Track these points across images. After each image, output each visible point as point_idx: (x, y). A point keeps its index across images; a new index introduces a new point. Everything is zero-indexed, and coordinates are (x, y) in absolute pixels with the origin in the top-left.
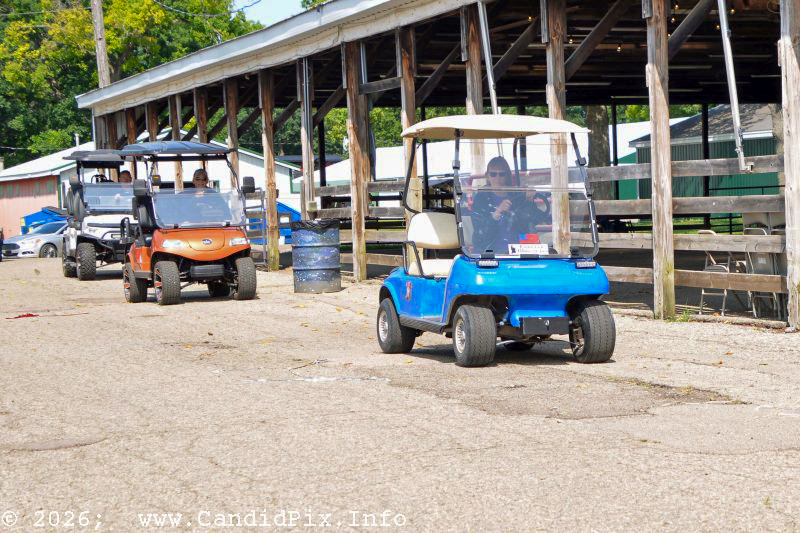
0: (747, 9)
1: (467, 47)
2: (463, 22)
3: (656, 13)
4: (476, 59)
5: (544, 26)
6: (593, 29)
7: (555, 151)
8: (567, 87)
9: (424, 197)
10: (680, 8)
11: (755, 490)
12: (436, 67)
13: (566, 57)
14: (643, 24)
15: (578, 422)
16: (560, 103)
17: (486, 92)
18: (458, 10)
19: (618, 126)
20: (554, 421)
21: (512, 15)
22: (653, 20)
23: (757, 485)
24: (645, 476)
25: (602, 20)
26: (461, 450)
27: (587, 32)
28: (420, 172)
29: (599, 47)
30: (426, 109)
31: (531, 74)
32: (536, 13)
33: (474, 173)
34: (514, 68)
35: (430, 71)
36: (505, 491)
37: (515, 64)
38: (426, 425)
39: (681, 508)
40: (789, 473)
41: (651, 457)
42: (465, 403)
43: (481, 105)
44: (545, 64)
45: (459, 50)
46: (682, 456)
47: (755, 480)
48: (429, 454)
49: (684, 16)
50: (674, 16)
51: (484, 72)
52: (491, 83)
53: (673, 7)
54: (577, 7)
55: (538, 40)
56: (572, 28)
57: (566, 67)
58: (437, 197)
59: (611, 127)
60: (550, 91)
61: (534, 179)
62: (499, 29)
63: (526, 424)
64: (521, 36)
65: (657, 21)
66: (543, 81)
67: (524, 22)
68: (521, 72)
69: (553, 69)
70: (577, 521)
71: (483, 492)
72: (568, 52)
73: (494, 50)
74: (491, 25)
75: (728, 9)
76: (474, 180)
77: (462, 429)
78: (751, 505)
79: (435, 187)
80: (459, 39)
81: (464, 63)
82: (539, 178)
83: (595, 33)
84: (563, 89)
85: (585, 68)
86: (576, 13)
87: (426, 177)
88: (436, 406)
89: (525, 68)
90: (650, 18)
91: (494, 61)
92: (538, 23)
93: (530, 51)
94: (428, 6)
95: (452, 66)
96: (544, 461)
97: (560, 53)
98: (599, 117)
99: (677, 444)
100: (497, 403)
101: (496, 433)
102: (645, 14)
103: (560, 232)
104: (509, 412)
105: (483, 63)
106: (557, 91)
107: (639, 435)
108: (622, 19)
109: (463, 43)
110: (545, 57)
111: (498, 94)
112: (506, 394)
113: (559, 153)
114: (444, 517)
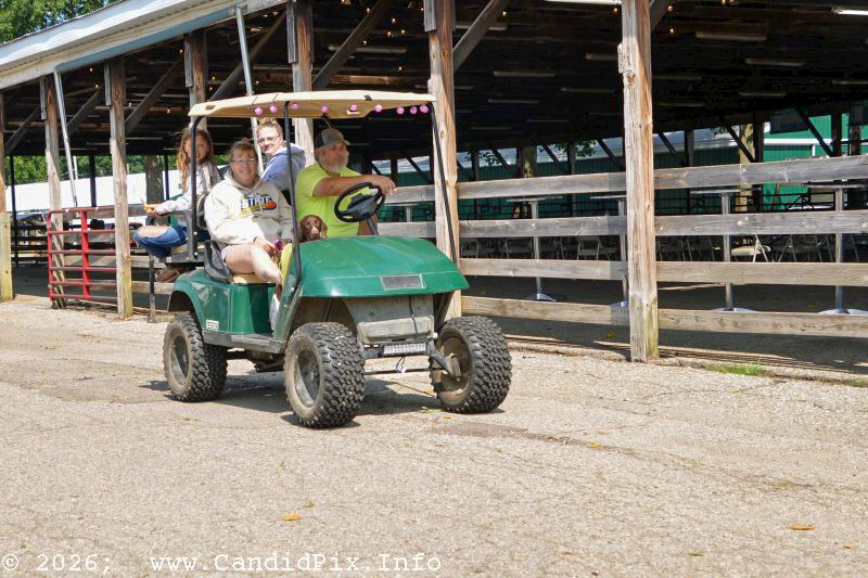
0: (269, 81)
1: (46, 109)
2: (42, 88)
3: (196, 83)
4: (53, 117)
5: (107, 92)
6: (147, 95)
7: (118, 191)
8: (127, 141)
9: (12, 228)
10: (216, 79)
11: (273, 455)
12: (21, 124)
13: (126, 117)
14: (187, 91)
15: (134, 406)
16: (121, 153)
17: (61, 145)
18: (37, 79)
19: (170, 172)
20: (116, 405)
21: (83, 83)
22: (194, 89)
23: (275, 451)
24: (187, 447)
25: (154, 88)
26: (40, 429)
27: (143, 98)
28: (9, 208)
29: (152, 109)
30: (14, 158)
31: (99, 130)
32: (102, 82)
33: (52, 209)
34: (85, 125)
35: (16, 127)
36: (75, 461)
37: (85, 122)
38: (12, 410)
39: (215, 471)
40: (299, 442)
41: (193, 432)
42: (45, 392)
43: (57, 154)
44: (109, 122)
45: (40, 111)
46: (217, 430)
47: (273, 448)
48: (14, 433)
49: (219, 85)
50: (212, 86)
51: (60, 129)
52: (66, 137)
53: (210, 78)
54: (134, 78)
55: (103, 103)
56: (130, 95)
57: (126, 124)
58: (24, 228)
59: (164, 173)
60: (113, 144)
61: (101, 213)
62: (71, 94)
63: (94, 408)
64: (90, 100)
65: (197, 89)
66: (107, 136)
67: (91, 89)
68: (92, 128)
69: (115, 127)
70: (133, 483)
71: (58, 462)
72: (127, 113)
73: (68, 111)
74: (65, 90)
75: (253, 81)
76: (53, 215)
77: (42, 413)
78: (269, 468)
79: (23, 220)
80: (39, 102)
81: (43, 121)
82: (105, 213)
83: (148, 99)
84: (123, 142)
85: (141, 126)
86: (134, 82)
87: (15, 212)
88: (20, 395)
89: (94, 125)
90: (192, 87)
91: (68, 120)
92: (103, 90)
93: (98, 112)
94: (13, 76)
95: (34, 123)
96: (107, 436)
97: (121, 113)
98: (154, 164)
99: (213, 422)
100: (70, 392)
101: (69, 415)
102: (188, 83)
103: (122, 256)
104: (79, 399)
105: (59, 121)
106: (118, 144)
107: (185, 415)
108: (171, 87)
109: (43, 105)
110: (109, 117)
111: (71, 145)
112: (77, 384)
113: (120, 193)
114: (25, 483)
